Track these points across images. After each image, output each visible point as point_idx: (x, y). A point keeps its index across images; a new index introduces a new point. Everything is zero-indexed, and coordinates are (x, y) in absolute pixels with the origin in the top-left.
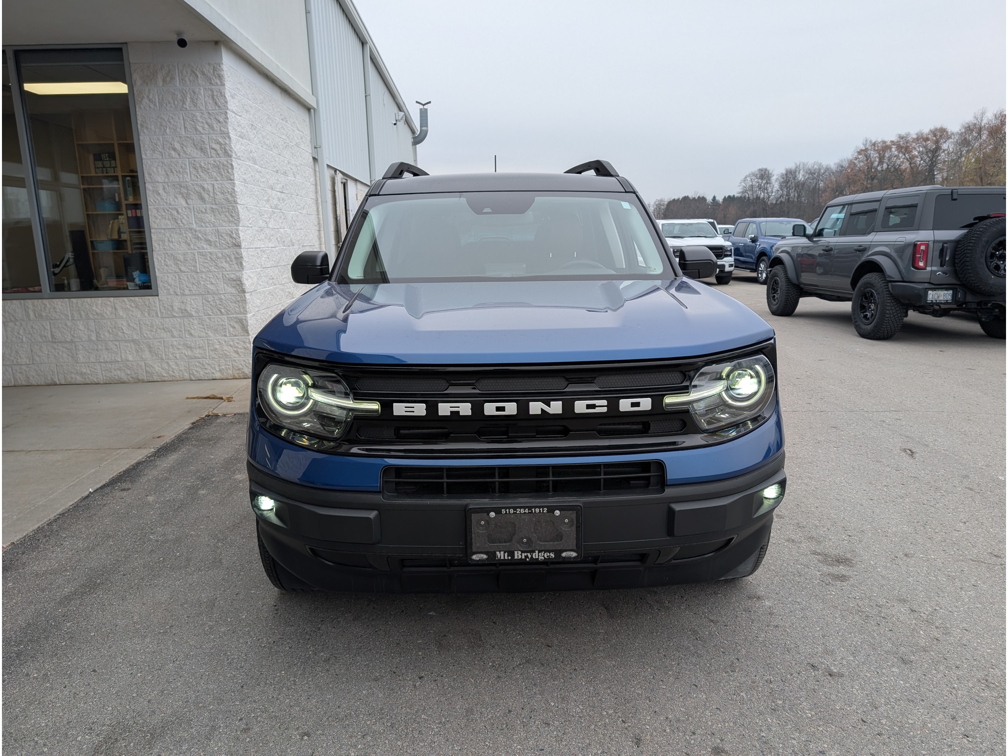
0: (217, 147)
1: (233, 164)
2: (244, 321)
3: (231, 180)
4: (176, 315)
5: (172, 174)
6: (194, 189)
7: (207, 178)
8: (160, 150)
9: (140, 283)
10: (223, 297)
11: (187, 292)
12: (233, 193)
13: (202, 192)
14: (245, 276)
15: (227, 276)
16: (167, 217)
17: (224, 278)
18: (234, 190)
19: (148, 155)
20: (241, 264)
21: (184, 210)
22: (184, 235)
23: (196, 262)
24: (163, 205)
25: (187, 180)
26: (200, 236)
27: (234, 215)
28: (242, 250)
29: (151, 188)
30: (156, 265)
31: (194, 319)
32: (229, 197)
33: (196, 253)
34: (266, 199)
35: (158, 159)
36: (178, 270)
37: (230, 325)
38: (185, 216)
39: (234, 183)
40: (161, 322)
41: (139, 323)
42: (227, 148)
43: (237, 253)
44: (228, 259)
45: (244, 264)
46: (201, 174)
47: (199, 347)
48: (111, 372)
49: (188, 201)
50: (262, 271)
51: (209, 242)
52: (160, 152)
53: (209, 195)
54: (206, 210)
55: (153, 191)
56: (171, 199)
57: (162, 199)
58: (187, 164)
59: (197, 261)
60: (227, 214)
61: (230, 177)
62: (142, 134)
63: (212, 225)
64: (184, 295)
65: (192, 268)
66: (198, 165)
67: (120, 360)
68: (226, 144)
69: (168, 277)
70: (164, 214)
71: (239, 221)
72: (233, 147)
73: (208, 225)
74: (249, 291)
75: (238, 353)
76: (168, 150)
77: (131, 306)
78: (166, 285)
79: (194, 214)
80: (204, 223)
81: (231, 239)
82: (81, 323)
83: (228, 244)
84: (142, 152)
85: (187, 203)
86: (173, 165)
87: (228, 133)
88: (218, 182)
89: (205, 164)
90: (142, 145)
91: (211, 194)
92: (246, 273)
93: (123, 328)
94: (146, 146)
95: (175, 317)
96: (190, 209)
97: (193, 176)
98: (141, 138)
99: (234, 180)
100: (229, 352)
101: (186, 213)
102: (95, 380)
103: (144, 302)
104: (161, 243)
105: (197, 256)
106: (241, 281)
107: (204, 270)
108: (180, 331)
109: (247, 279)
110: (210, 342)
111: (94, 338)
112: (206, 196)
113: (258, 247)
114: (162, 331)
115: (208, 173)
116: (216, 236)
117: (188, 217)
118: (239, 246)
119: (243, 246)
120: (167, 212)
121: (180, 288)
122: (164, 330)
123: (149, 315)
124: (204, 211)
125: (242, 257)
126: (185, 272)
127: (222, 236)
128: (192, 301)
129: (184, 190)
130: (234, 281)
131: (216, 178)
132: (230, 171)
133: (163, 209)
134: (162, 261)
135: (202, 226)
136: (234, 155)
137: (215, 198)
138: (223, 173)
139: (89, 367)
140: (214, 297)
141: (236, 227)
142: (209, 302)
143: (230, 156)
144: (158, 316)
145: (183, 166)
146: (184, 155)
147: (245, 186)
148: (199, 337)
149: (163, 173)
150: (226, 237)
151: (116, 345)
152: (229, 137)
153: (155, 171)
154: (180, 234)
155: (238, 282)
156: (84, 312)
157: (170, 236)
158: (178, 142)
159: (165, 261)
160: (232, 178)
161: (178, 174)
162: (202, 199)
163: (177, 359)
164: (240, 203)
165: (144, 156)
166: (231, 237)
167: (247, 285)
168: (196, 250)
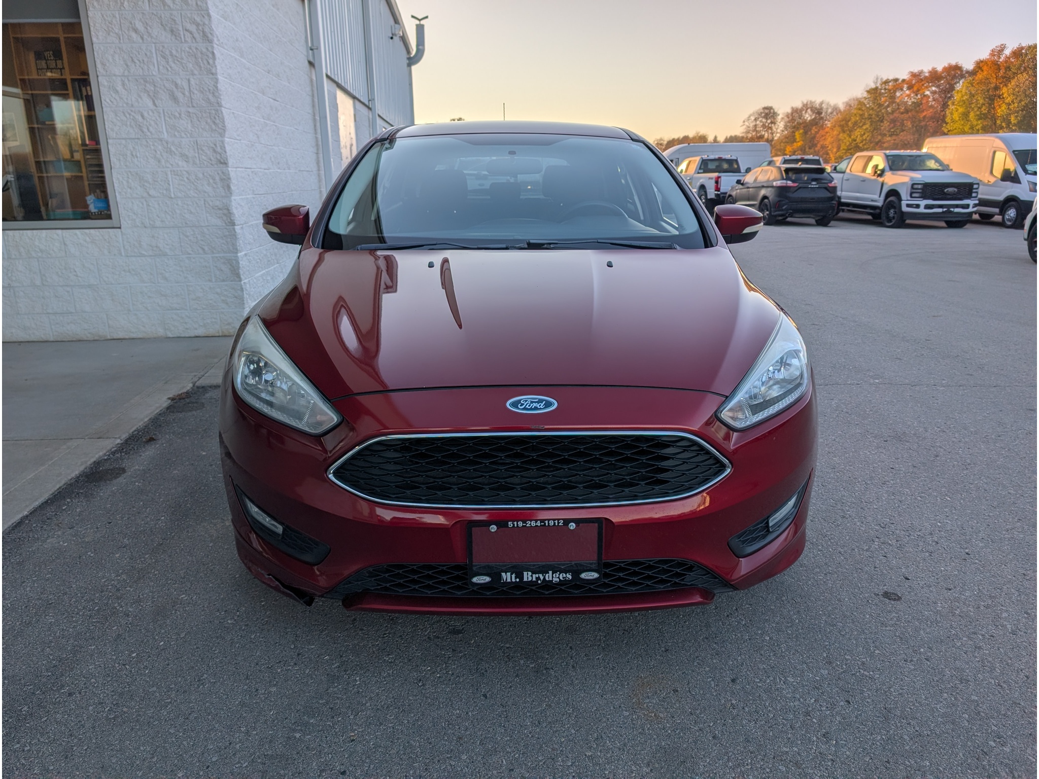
0: (193, 28)
1: (215, 52)
2: (234, 262)
3: (212, 74)
4: (145, 253)
5: (133, 65)
6: (164, 86)
7: (181, 70)
8: (117, 31)
9: (96, 210)
10: (205, 230)
11: (158, 223)
12: (215, 91)
13: (174, 88)
14: (233, 204)
15: (211, 203)
16: (128, 123)
17: (207, 205)
18: (217, 87)
19: (100, 38)
20: (229, 187)
21: (151, 113)
22: (152, 147)
23: (169, 184)
24: (123, 106)
25: (154, 73)
26: (173, 149)
27: (217, 121)
28: (230, 169)
29: (106, 84)
30: (116, 188)
31: (168, 259)
32: (211, 97)
33: (169, 173)
34: (256, 105)
35: (113, 43)
36: (145, 195)
37: (216, 266)
38: (153, 123)
39: (217, 79)
40: (126, 263)
41: (97, 264)
42: (207, 30)
43: (223, 173)
44: (211, 181)
45: (232, 187)
46: (173, 65)
47: (177, 295)
48: (63, 326)
49: (156, 101)
50: (254, 198)
51: (185, 157)
52: (116, 33)
53: (184, 94)
54: (180, 114)
55: (109, 88)
56: (133, 99)
57: (121, 98)
58: (154, 51)
59: (171, 183)
60: (209, 121)
61: (210, 70)
62: (91, 9)
63: (189, 135)
64: (153, 227)
65: (165, 192)
66: (167, 53)
67: (74, 311)
68: (204, 24)
69: (133, 203)
70: (124, 118)
71: (224, 131)
72: (214, 29)
73: (183, 135)
74: (239, 223)
75: (227, 303)
76: (127, 32)
77: (85, 241)
78: (130, 214)
79: (165, 120)
80: (178, 132)
81: (215, 154)
82: (21, 262)
83: (211, 160)
84: (93, 33)
85: (155, 104)
86: (135, 52)
87: (207, 10)
88: (195, 77)
89: (177, 51)
90: (91, 24)
91: (187, 93)
92: (235, 200)
93: (76, 270)
94: (97, 25)
95: (144, 256)
96: (159, 113)
97: (161, 67)
98: (90, 14)
99: (216, 74)
100: (215, 302)
101: (154, 118)
102: (42, 336)
103: (102, 236)
104: (122, 158)
105: (170, 176)
106: (228, 210)
107: (180, 195)
108: (151, 274)
109: (236, 208)
110: (191, 289)
111: (38, 283)
112: (179, 95)
113: (249, 167)
114: (128, 274)
115: (181, 63)
116: (194, 150)
117: (157, 124)
118: (225, 163)
119: (230, 164)
120: (128, 116)
121: (149, 218)
122: (130, 272)
123: (109, 252)
124: (178, 115)
125: (229, 179)
126: (154, 197)
127: (202, 150)
128: (166, 236)
129: (150, 87)
130: (220, 209)
131: (192, 71)
132: (211, 61)
133: (123, 112)
134: (125, 182)
135: (175, 135)
136: (215, 39)
137: (191, 99)
138: (202, 65)
139: (33, 319)
140: (194, 231)
141: (220, 139)
142: (187, 237)
143: (211, 42)
144: (122, 255)
145: (148, 54)
146: (149, 39)
147: (230, 84)
148: (177, 283)
149: (122, 63)
150: (208, 152)
151: (68, 292)
152: (209, 16)
153: (111, 60)
154: (147, 146)
155: (225, 211)
156: (24, 248)
157: (134, 148)
158: (140, 20)
159: (128, 182)
160: (214, 71)
161: (142, 65)
162: (175, 99)
163: (148, 310)
164: (224, 105)
165: (94, 39)
166: (215, 151)
167: (237, 216)
168: (168, 167)
